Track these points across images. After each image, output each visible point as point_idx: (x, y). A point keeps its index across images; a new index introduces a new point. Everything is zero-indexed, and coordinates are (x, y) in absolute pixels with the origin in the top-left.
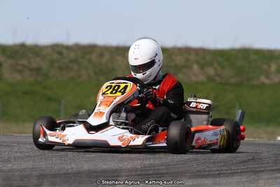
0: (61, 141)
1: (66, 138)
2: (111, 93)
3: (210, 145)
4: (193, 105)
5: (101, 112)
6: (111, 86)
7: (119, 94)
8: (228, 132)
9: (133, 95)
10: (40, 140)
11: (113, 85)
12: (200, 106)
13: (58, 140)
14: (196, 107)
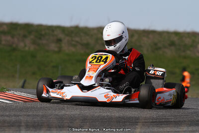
0: (60, 97)
1: (64, 95)
2: (96, 62)
4: (152, 72)
5: (90, 76)
6: (96, 57)
7: (102, 63)
8: (177, 93)
9: (112, 64)
10: (43, 95)
11: (97, 56)
12: (157, 73)
13: (58, 96)
14: (154, 74)
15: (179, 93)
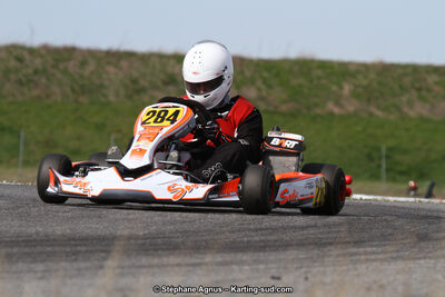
0: (81, 192)
1: (88, 187)
2: (155, 121)
3: (302, 201)
4: (275, 142)
5: (141, 150)
6: (154, 112)
7: (166, 123)
8: (327, 183)
9: (188, 124)
10: (49, 190)
11: (158, 110)
12: (286, 144)
13: (77, 191)
14: (280, 146)
15: (331, 183)
